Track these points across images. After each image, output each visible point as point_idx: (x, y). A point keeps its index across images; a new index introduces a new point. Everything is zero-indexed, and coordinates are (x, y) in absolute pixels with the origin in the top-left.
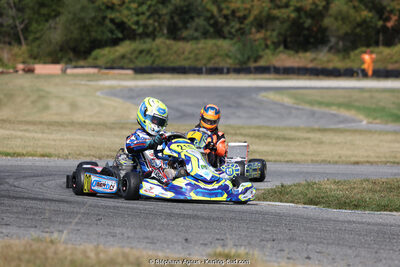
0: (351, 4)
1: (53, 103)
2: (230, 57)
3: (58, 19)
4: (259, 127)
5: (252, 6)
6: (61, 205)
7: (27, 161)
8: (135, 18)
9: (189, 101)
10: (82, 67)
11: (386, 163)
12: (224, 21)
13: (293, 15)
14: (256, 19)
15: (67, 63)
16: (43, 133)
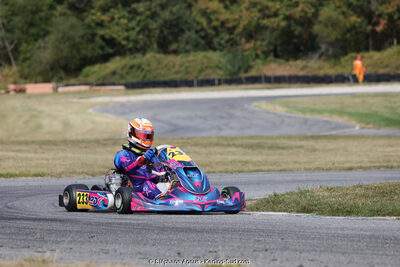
0: (339, 10)
1: (45, 122)
2: (220, 68)
3: (47, 39)
4: (252, 137)
5: (241, 17)
6: (54, 224)
7: (20, 182)
8: (126, 34)
9: (182, 114)
10: (73, 85)
11: (379, 168)
12: (214, 33)
13: (283, 24)
14: (244, 29)
15: (57, 81)
16: (36, 152)
